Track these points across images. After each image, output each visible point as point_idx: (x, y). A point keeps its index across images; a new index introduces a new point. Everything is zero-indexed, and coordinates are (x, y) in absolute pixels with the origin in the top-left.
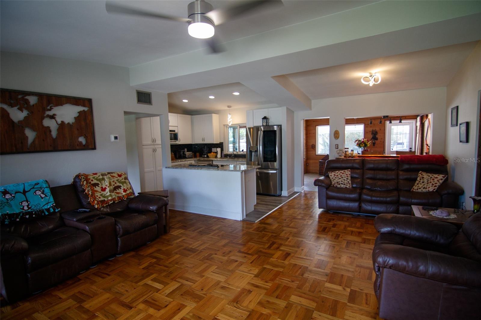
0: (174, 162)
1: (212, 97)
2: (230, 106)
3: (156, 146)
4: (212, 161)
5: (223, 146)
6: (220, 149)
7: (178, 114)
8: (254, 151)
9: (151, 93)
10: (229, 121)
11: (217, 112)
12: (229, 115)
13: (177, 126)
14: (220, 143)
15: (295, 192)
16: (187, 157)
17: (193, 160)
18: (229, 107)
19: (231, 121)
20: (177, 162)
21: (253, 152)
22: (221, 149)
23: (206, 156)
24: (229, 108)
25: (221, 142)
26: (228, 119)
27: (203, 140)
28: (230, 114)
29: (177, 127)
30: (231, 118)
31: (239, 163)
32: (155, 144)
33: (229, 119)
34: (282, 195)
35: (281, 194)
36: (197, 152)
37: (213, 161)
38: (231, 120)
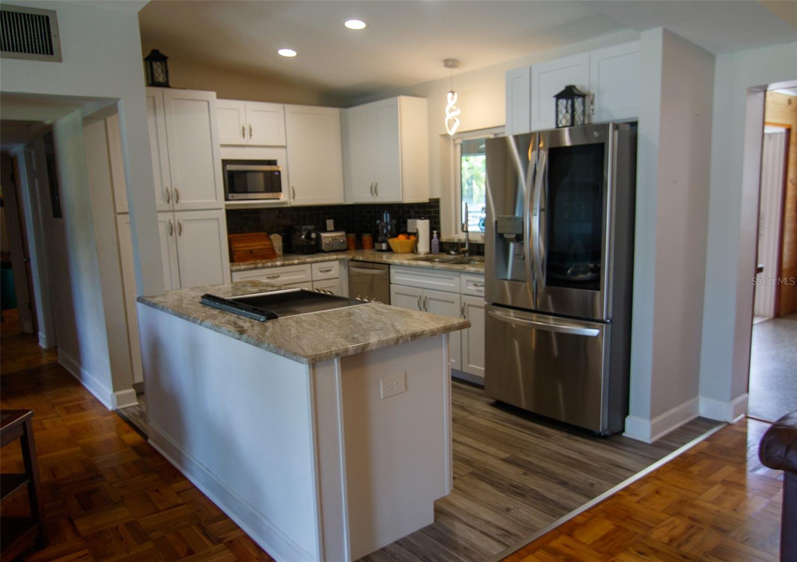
0: (256, 268)
1: (355, 25)
2: (453, 60)
3: (180, 217)
4: (387, 266)
5: (438, 212)
6: (427, 222)
7: (287, 106)
8: (514, 236)
9: (54, 12)
10: (449, 116)
11: (417, 90)
12: (450, 95)
13: (284, 144)
14: (430, 200)
15: (700, 419)
16: (324, 248)
17: (336, 260)
18: (450, 63)
19: (457, 117)
20: (268, 267)
21: (512, 240)
22: (431, 223)
23: (384, 246)
24: (451, 67)
25: (435, 197)
26: (447, 109)
27: (374, 190)
28: (453, 92)
29: (283, 150)
30: (457, 104)
31: (468, 281)
32: (177, 207)
33: (451, 110)
34: (629, 433)
35: (623, 430)
36: (367, 232)
37: (389, 265)
38: (458, 112)
